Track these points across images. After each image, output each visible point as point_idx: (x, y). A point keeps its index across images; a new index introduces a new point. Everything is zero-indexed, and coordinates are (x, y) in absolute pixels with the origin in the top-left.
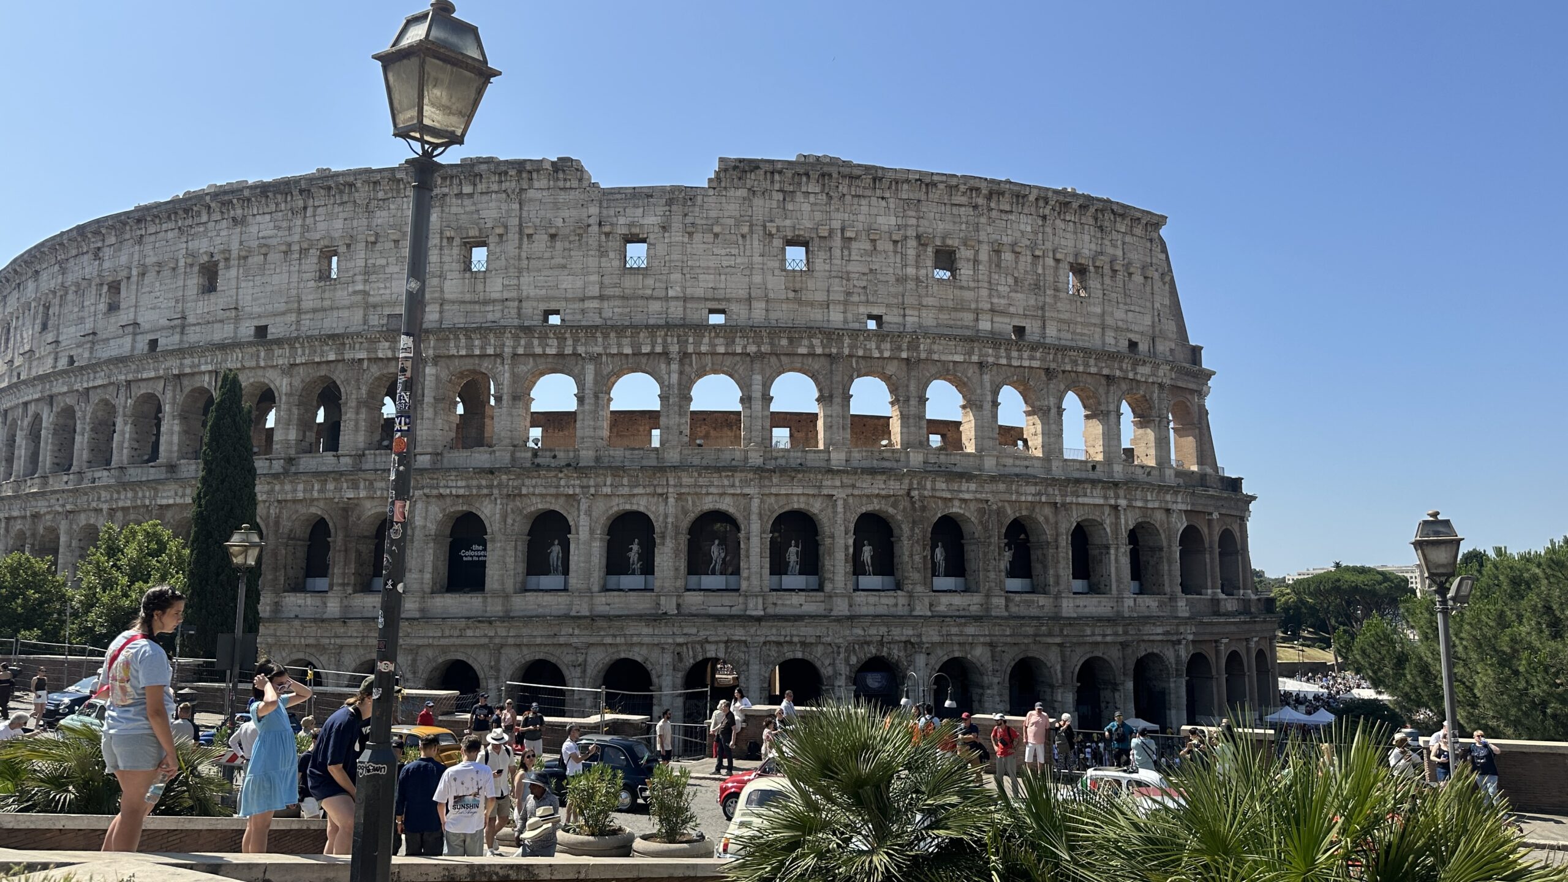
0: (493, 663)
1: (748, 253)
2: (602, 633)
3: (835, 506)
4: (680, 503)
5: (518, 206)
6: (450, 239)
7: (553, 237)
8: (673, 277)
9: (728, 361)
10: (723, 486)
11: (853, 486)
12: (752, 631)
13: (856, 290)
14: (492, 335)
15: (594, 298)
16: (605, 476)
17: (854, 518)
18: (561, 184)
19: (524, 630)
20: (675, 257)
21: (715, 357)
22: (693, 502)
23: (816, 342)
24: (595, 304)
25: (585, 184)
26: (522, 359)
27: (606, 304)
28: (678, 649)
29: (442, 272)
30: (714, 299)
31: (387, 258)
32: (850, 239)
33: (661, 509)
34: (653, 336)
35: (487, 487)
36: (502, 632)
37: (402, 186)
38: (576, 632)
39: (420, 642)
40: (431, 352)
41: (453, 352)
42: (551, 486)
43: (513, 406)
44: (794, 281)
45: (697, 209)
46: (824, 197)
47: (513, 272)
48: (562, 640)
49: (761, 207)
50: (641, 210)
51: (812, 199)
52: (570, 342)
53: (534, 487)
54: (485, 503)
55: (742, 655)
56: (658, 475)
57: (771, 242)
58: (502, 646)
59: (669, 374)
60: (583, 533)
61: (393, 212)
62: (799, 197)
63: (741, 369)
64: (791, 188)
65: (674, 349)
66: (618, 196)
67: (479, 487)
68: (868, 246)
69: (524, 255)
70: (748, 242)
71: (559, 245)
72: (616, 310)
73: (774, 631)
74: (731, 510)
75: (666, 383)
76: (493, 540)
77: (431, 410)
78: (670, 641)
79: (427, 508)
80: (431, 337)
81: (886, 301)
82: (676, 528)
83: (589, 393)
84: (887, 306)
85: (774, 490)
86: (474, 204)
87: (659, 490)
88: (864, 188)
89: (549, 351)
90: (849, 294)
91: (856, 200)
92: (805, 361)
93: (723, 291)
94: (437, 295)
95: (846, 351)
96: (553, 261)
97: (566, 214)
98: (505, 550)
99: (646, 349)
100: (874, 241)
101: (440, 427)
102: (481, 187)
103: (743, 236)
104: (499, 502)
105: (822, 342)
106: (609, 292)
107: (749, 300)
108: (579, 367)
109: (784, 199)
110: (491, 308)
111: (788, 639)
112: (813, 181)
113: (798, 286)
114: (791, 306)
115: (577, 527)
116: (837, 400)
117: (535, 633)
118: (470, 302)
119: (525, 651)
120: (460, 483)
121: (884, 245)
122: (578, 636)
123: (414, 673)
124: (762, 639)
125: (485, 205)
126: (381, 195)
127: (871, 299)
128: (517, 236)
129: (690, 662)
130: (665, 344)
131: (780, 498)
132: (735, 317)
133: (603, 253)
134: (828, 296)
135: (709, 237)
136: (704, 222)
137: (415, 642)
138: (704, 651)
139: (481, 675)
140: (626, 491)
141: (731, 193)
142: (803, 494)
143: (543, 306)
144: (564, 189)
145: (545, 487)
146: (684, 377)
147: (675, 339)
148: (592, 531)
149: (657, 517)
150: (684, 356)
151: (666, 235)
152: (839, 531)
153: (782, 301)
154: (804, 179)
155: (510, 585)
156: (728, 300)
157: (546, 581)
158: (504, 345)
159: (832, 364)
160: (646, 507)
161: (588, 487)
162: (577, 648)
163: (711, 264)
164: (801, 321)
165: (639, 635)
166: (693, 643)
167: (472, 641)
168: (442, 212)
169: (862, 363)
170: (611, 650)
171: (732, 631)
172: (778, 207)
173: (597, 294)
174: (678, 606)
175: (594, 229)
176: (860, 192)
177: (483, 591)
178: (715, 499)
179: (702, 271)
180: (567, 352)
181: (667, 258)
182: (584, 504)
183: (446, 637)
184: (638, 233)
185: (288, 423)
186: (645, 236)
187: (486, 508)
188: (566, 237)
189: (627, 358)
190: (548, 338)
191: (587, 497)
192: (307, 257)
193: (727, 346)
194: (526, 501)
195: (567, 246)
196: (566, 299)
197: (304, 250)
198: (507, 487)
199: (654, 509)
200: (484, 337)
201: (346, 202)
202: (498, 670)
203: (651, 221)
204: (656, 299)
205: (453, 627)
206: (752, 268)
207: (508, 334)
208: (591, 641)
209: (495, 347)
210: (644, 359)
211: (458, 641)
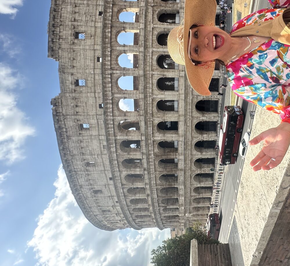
0: (196, 118)
2: (189, 91)
3: (155, 27)
4: (154, 70)
7: (77, 106)
8: (87, 72)
9: (113, 56)
10: (150, 58)
11: (150, 22)
13: (91, 19)
14: (107, 122)
15: (95, 94)
16: (147, 91)
17: (159, 23)
18: (60, 104)
19: (188, 111)
20: (81, 71)
21: (112, 60)
22: (155, 67)
23: (107, 31)
24: (97, 94)
25: (60, 97)
26: (114, 114)
27: (97, 91)
30: (94, 60)
32: (75, 19)
33: (156, 76)
34: (105, 78)
36: (188, 116)
38: (189, 98)
39: (190, 136)
42: (150, 105)
43: (128, 116)
44: (88, 37)
45: (66, 65)
46: (61, 27)
47: (88, 117)
48: (191, 101)
49: (64, 46)
50: (67, 81)
51: (62, 30)
52: (108, 101)
53: (150, 110)
56: (146, 76)
57: (76, 43)
58: (192, 116)
59: (117, 73)
60: (163, 96)
62: (61, 34)
63: (116, 53)
65: (109, 72)
66: (63, 88)
67: (150, 124)
68: (77, 14)
69: (83, 114)
71: (79, 104)
72: (98, 88)
74: (156, 56)
75: (120, 74)
76: (164, 120)
81: (95, 10)
82: (161, 71)
83: (123, 96)
84: (96, 10)
85: (151, 44)
87: (151, 76)
89: (111, 107)
90: (92, 21)
91: (62, 17)
92: (113, 34)
93: (92, 58)
95: (110, 22)
96: (84, 106)
98: (167, 117)
99: (110, 80)
100: (75, 13)
104: (154, 119)
105: (107, 29)
106: (93, 90)
107: (94, 50)
108: (116, 98)
113: (90, 36)
114: (96, 38)
115: (161, 98)
116: (125, 25)
117: (189, 108)
119: (193, 110)
120: (149, 129)
121: (77, 10)
122: (190, 97)
123: (198, 137)
127: (94, 14)
128: (77, 116)
130: (109, 74)
131: (153, 43)
132: (100, 54)
133: (81, 92)
134: (93, 27)
135: (75, 61)
136: (70, 63)
139: (199, 121)
141: (60, 54)
142: (152, 36)
143: (98, 108)
144: (62, 103)
145: (150, 107)
146: (118, 69)
147: (106, 71)
148: (162, 94)
149: (158, 77)
150: (111, 69)
151: (74, 74)
152: (162, 26)
153: (95, 40)
155: (176, 115)
156: (94, 56)
157: (176, 106)
158: (110, 119)
159: (114, 27)
160: (156, 80)
161: (150, 95)
162: (193, 98)
163: (83, 61)
164: (101, 35)
167: (190, 124)
169: (114, 18)
173: (94, 94)
174: (182, 71)
175: (74, 95)
176: (59, 16)
177: (178, 122)
178: (153, 60)
179: (85, 64)
180: (111, 102)
181: (82, 74)
182: (155, 96)
183: (189, 130)
184: (75, 82)
185: (135, 171)
186: (75, 80)
187: (155, 122)
188: (77, 102)
189: (113, 85)
190: (107, 107)
191: (153, 96)
192: (89, 170)
193: (108, 57)
194: (154, 112)
195: (79, 102)
196: (96, 102)
197: (87, 170)
198: (150, 117)
199: (156, 78)
200: (108, 124)
201: (72, 161)
202: (198, 117)
203: (70, 78)
204: (94, 77)
205: (187, 129)
206: (84, 49)
207: (107, 118)
208: (191, 94)
209: (111, 121)
210: (113, 80)
211: (190, 127)
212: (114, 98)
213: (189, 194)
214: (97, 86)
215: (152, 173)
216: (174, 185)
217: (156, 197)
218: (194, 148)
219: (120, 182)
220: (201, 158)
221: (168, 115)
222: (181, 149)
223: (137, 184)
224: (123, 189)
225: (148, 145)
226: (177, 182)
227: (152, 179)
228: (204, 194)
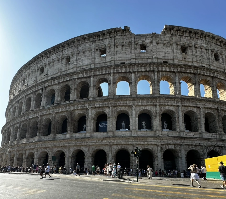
0: (110, 149)
1: (172, 49)
2: (141, 141)
3: (200, 110)
4: (160, 107)
5: (114, 40)
6: (97, 50)
7: (123, 46)
8: (154, 53)
9: (169, 74)
10: (172, 103)
11: (205, 105)
12: (182, 141)
13: (198, 60)
14: (108, 68)
16: (140, 100)
17: (204, 114)
19: (119, 140)
20: (154, 49)
21: (166, 73)
22: (163, 108)
23: (191, 70)
24: (134, 60)
26: (115, 74)
27: (137, 60)
28: (161, 146)
29: (95, 57)
31: (82, 56)
34: (150, 66)
35: (107, 104)
36: (113, 141)
37: (85, 40)
38: (133, 141)
39: (91, 144)
40: (92, 75)
41: (98, 74)
42: (125, 103)
43: (113, 85)
45: (159, 38)
46: (189, 38)
47: (113, 54)
49: (175, 38)
50: (145, 39)
51: (187, 38)
52: (128, 69)
53: (120, 103)
54: (107, 109)
55: (179, 148)
56: (154, 100)
57: (178, 47)
58: (113, 145)
59: (154, 76)
61: (83, 46)
62: (184, 37)
63: (172, 76)
64: (182, 35)
65: (156, 69)
66: (139, 36)
67: (105, 104)
69: (115, 51)
70: (172, 46)
71: (124, 48)
73: (188, 141)
74: (173, 110)
75: (154, 78)
76: (109, 118)
77: (92, 88)
78: (160, 143)
79: (92, 111)
80: (93, 71)
82: (159, 113)
85: (185, 105)
86: (103, 42)
87: (155, 104)
88: (199, 36)
89: (123, 71)
92: (188, 75)
93: (167, 57)
94: (94, 62)
95: (199, 73)
96: (123, 52)
97: (126, 41)
98: (112, 120)
99: (148, 70)
100: (202, 49)
101: (95, 92)
102: (104, 37)
103: (171, 45)
104: (111, 108)
105: (193, 70)
106: (137, 58)
107: (173, 60)
109: (180, 37)
110: (107, 64)
111: (192, 144)
112: (187, 33)
113: (185, 57)
115: (132, 114)
117: (122, 141)
118: (102, 63)
119: (119, 146)
120: (100, 104)
121: (204, 50)
123: (89, 152)
124: (185, 144)
125: (105, 42)
126: (80, 43)
127: (202, 62)
128: (114, 46)
129: (165, 150)
130: (153, 69)
133: (136, 49)
134: (193, 60)
135: (162, 45)
136: (161, 41)
137: (89, 144)
138: (169, 147)
139: (107, 153)
140: (145, 104)
141: (167, 35)
143: (121, 62)
145: (123, 103)
146: (158, 77)
147: (156, 67)
148: (136, 115)
149: (154, 111)
150: (158, 71)
151: (152, 44)
153: (181, 60)
154: (185, 33)
156: (168, 59)
158: (111, 70)
159: (195, 76)
163: (163, 51)
165: (151, 142)
166: (166, 144)
167: (104, 144)
168: (95, 44)
169: (202, 77)
170: (143, 146)
171: (177, 141)
172: (179, 39)
173: (135, 58)
175: (133, 43)
176: (198, 37)
177: (107, 131)
178: (169, 106)
179: (161, 52)
180: (127, 71)
181: (152, 49)
182: (134, 108)
183: (97, 143)
184: (144, 44)
185: (58, 96)
186: (146, 45)
187: (107, 110)
188: (126, 46)
189: (143, 73)
190: (122, 68)
191: (135, 106)
192: (63, 60)
193: (169, 69)
194: (118, 108)
195: (126, 48)
196: (126, 60)
197: (62, 59)
198: (113, 104)
199: (152, 109)
200: (106, 69)
201: (72, 46)
202: (112, 151)
203: (147, 41)
204: (150, 59)
205: (99, 140)
206: (174, 52)
207: (112, 68)
208: (138, 143)
209: (109, 71)
210: (147, 73)
211: (101, 144)
212: (130, 74)
213: (28, 148)
214: (141, 61)
215: (54, 110)
216: (40, 133)
217: (30, 118)
218: (77, 149)
219: (49, 85)
220: (65, 157)
221: (114, 121)
222: (77, 135)
223: (45, 100)
224: (41, 89)
225: (84, 104)
226: (42, 135)
227: (48, 111)
228: (26, 163)
